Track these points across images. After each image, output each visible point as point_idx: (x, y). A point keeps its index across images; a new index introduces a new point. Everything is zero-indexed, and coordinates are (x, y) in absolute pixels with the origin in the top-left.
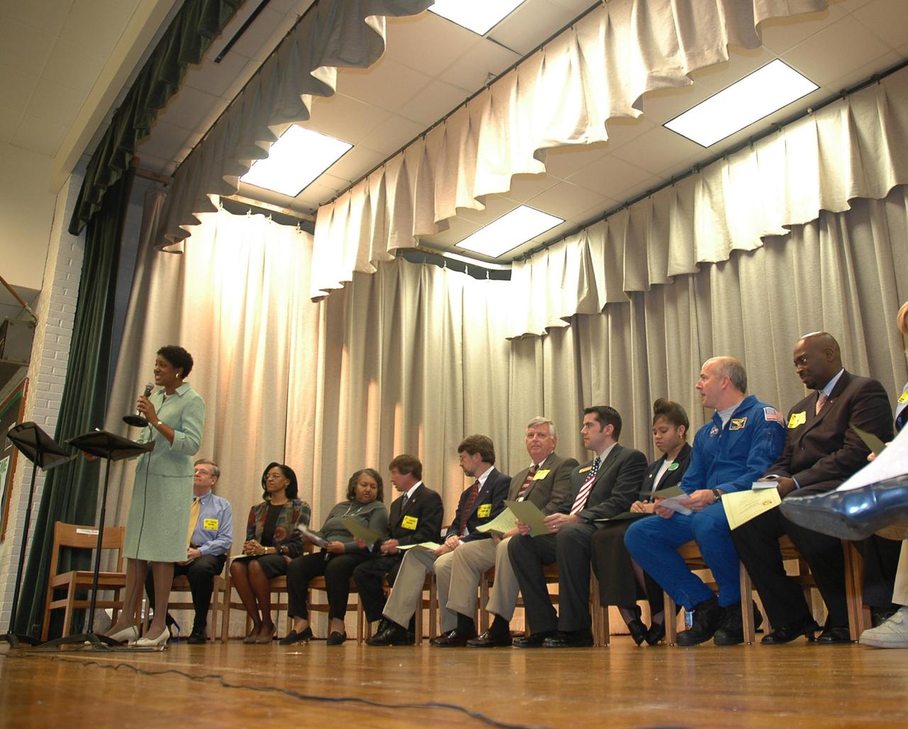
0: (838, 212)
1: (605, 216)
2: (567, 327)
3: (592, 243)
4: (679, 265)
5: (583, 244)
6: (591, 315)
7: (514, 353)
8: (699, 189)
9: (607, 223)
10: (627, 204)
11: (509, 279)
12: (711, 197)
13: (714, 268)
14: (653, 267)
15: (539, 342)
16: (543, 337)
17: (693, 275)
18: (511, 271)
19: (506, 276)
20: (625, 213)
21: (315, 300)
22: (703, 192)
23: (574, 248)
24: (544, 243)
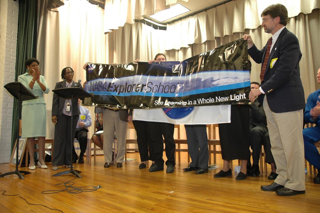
0: (306, 14)
1: (206, 10)
2: (188, 48)
3: (200, 19)
4: (237, 29)
5: (196, 19)
6: (199, 44)
7: (168, 55)
8: (246, 2)
9: (206, 12)
10: (215, 6)
11: (166, 30)
12: (251, 6)
13: (251, 31)
14: (226, 29)
15: (177, 52)
16: (178, 51)
17: (241, 33)
18: (166, 27)
19: (165, 29)
20: (214, 9)
21: (106, 33)
22: (248, 4)
23: (193, 20)
24: (180, 18)
